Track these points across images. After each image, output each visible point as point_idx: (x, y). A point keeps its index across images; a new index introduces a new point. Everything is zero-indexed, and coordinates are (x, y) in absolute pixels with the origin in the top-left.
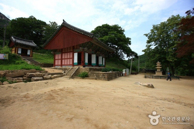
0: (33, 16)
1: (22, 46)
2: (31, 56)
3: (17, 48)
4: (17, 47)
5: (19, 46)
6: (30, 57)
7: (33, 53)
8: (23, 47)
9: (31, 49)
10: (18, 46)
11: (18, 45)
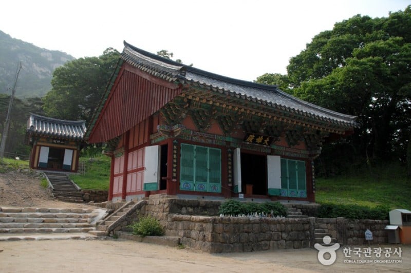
0: (112, 48)
1: (51, 141)
2: (74, 168)
3: (38, 147)
4: (39, 144)
5: (43, 142)
6: (71, 171)
7: (80, 159)
8: (53, 143)
9: (76, 148)
10: (40, 142)
11: (41, 139)
